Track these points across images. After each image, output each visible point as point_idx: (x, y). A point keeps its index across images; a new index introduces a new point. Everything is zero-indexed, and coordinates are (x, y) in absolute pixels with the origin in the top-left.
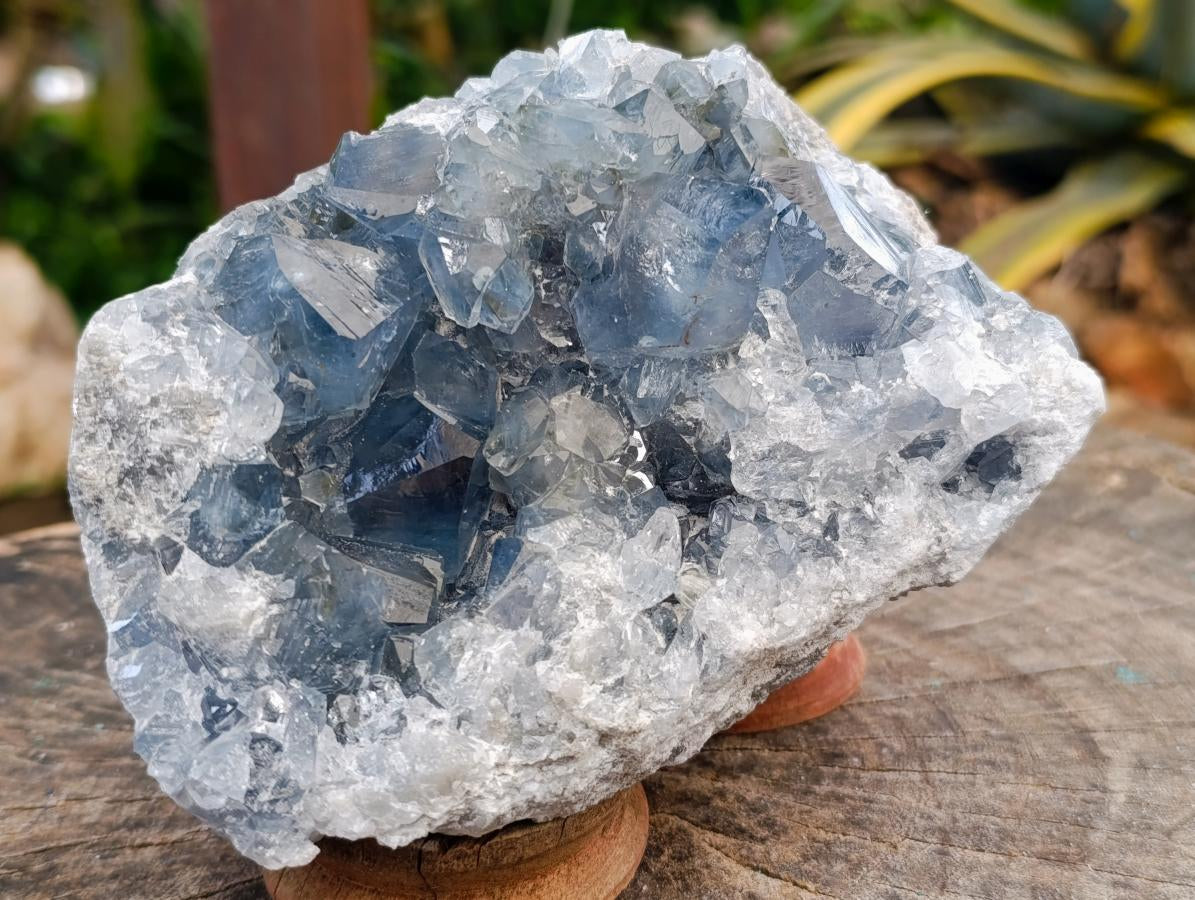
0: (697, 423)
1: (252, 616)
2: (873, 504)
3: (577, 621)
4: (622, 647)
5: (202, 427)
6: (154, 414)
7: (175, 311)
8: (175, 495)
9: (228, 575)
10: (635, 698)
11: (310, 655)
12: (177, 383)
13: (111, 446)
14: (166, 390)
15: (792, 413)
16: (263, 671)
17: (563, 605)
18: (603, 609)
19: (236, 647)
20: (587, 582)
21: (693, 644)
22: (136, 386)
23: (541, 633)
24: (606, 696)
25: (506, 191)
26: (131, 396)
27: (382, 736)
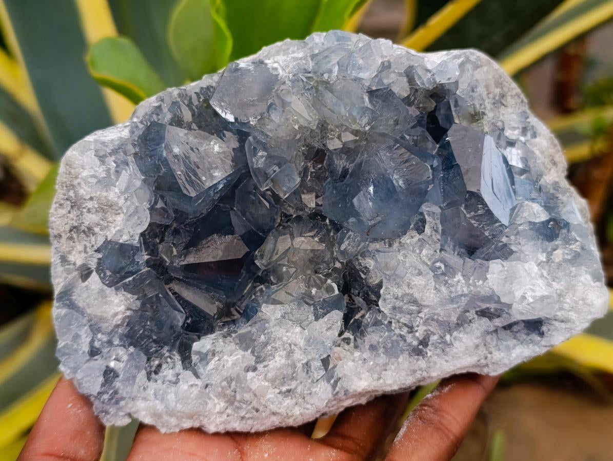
1: (116, 314)
2: (451, 335)
3: (274, 358)
4: (294, 375)
5: (110, 219)
6: (90, 205)
7: (110, 154)
8: (93, 246)
9: (110, 291)
10: (294, 401)
11: (142, 337)
12: (104, 194)
13: (69, 212)
14: (97, 195)
15: (418, 281)
16: (116, 341)
17: (269, 348)
18: (290, 353)
19: (107, 326)
20: (285, 338)
21: (332, 381)
22: (85, 188)
23: (254, 358)
24: (279, 396)
25: (296, 127)
26: (82, 192)
27: (168, 383)
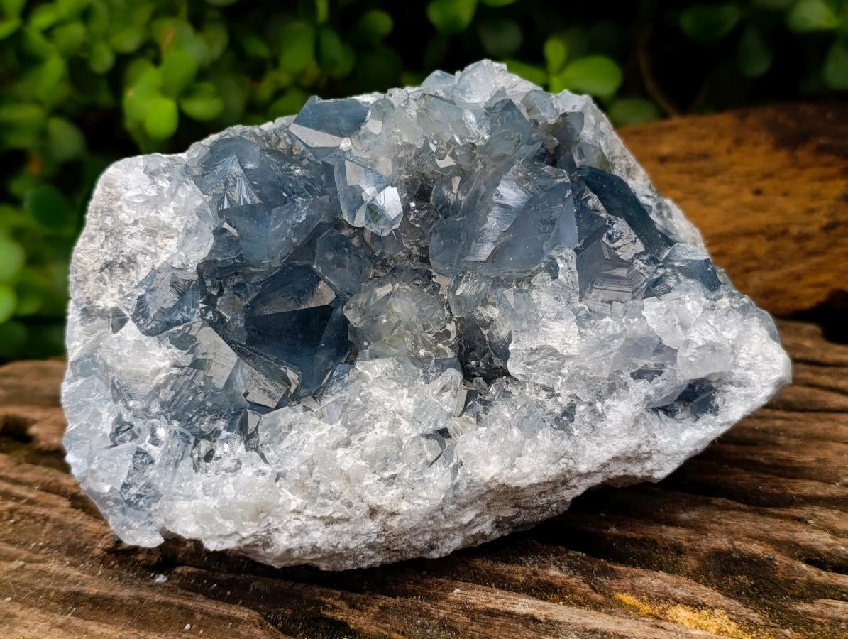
0: (492, 320)
1: (158, 371)
2: (603, 403)
3: (374, 428)
4: (401, 454)
5: (160, 244)
6: (133, 230)
7: (165, 171)
8: (132, 283)
9: (150, 342)
10: (400, 490)
11: (189, 408)
12: (152, 214)
13: (102, 246)
14: (144, 216)
15: (558, 328)
16: (155, 409)
17: (367, 415)
18: (394, 425)
19: (143, 388)
20: (387, 404)
21: (451, 465)
22: (128, 211)
23: (347, 430)
24: (382, 483)
25: (399, 143)
26: (122, 216)
27: (223, 472)
